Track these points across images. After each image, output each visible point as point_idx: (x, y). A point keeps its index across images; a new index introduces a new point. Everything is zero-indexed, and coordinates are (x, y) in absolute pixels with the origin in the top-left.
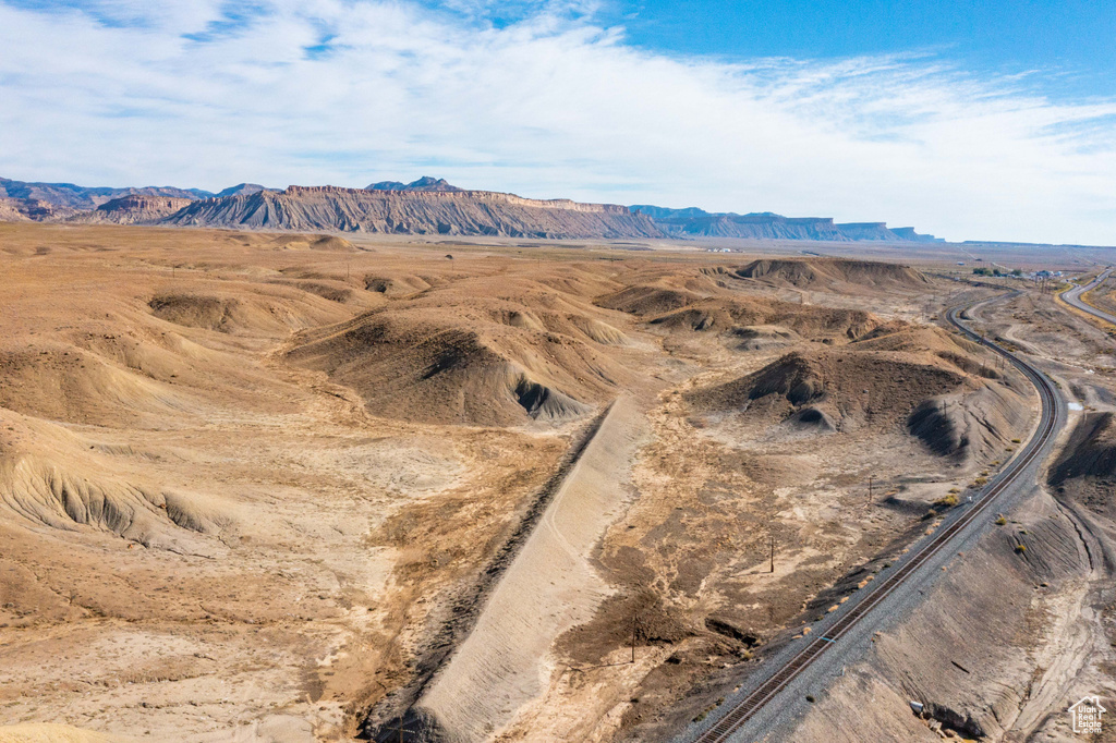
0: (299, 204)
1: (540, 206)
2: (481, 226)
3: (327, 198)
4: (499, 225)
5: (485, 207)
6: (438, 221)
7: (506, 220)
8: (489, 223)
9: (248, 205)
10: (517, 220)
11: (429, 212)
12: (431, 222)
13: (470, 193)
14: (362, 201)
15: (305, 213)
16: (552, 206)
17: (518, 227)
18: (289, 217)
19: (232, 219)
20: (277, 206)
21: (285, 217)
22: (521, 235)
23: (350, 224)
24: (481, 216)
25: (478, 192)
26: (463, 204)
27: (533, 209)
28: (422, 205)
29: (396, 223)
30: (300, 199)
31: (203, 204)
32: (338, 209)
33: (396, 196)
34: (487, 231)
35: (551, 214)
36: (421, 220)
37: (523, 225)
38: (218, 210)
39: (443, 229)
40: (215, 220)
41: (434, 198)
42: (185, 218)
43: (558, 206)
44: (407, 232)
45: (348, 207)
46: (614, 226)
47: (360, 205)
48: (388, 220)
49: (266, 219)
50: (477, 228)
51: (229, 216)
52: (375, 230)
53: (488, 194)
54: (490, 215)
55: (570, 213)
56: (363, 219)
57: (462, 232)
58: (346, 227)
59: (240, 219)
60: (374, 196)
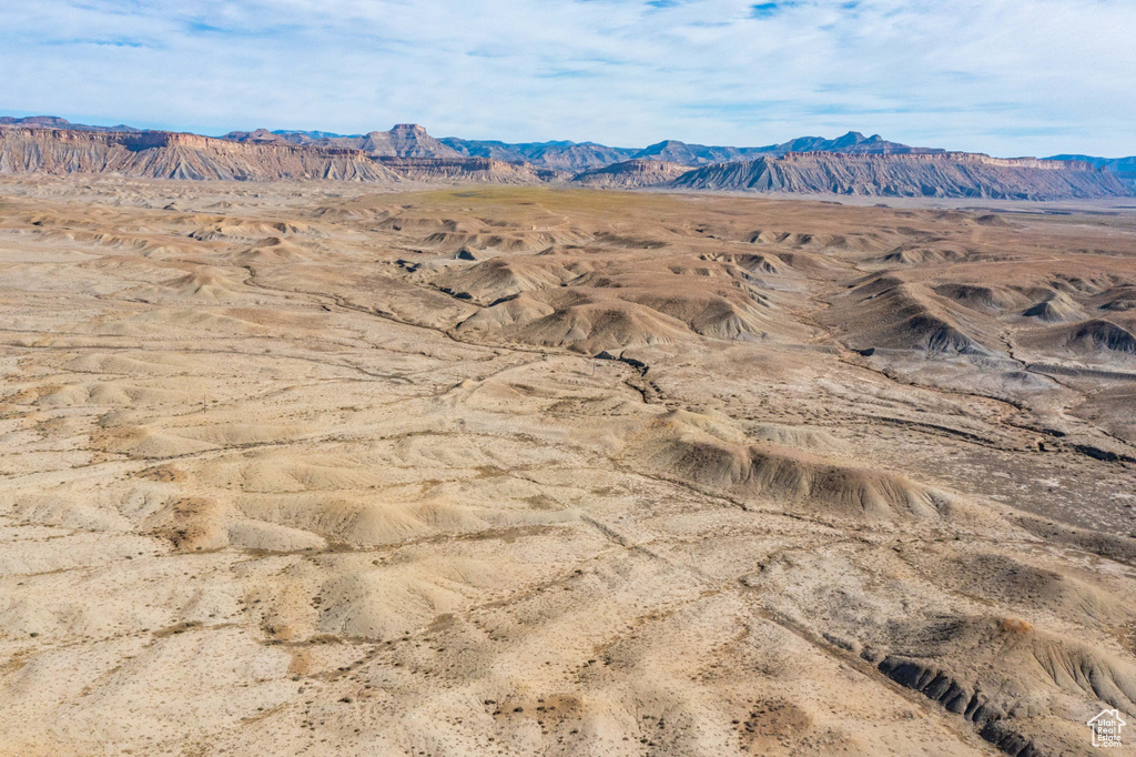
0: (796, 169)
1: (1006, 164)
2: (961, 188)
3: (818, 162)
4: (979, 186)
5: (962, 169)
6: (921, 183)
7: (985, 181)
8: (969, 184)
9: (753, 169)
10: (995, 181)
11: (911, 175)
12: (915, 184)
13: (949, 154)
14: (849, 164)
15: (802, 177)
16: (1018, 164)
17: (997, 187)
18: (790, 181)
19: (740, 182)
20: (778, 171)
21: (786, 181)
22: (1003, 197)
23: (842, 187)
24: (960, 178)
25: (956, 153)
26: (941, 166)
27: (1001, 168)
28: (905, 168)
29: (883, 186)
30: (796, 164)
31: (711, 169)
32: (828, 172)
33: (880, 159)
34: (969, 193)
35: (1017, 173)
36: (905, 182)
37: (1001, 185)
38: (726, 174)
39: (928, 191)
40: (725, 183)
41: (916, 162)
42: (697, 182)
43: (1023, 164)
44: (896, 194)
45: (837, 171)
46: (1077, 184)
47: (847, 168)
48: (875, 183)
49: (770, 183)
50: (958, 190)
51: (736, 180)
52: (867, 193)
53: (966, 155)
54: (969, 176)
55: (1036, 172)
56: (852, 182)
57: (947, 195)
58: (839, 190)
59: (747, 182)
60: (860, 160)
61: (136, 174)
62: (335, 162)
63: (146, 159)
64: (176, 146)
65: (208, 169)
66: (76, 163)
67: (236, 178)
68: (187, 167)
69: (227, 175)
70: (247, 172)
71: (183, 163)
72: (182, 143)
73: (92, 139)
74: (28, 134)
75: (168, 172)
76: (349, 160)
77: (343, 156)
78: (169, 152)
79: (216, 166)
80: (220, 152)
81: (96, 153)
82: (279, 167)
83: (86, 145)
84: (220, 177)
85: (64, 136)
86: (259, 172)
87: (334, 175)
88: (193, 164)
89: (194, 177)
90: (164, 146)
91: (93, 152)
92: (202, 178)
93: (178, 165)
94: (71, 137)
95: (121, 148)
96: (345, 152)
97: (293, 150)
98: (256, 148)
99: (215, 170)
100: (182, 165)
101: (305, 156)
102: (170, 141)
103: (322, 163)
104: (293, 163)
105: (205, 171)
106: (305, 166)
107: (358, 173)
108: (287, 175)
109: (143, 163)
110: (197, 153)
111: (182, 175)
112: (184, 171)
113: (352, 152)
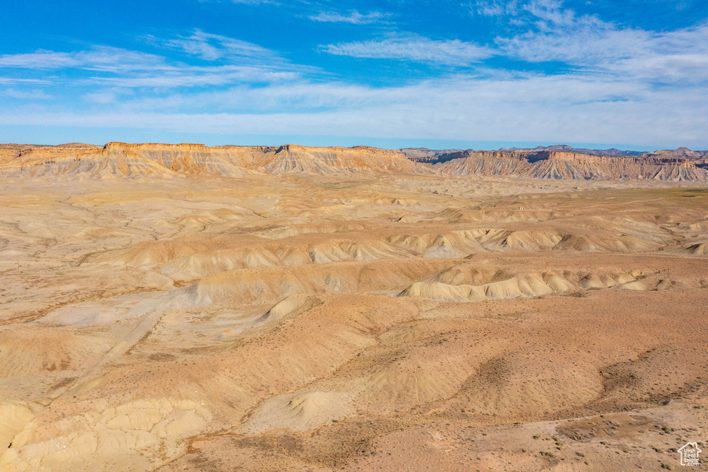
61: (525, 176)
62: (665, 168)
63: (535, 166)
64: (553, 159)
65: (568, 173)
66: (499, 169)
67: (586, 178)
68: (555, 171)
69: (580, 176)
70: (595, 174)
71: (554, 168)
72: (557, 157)
73: (512, 156)
74: (481, 154)
75: (543, 174)
76: (676, 166)
77: (672, 163)
78: (548, 162)
79: (575, 171)
80: (582, 162)
81: (512, 164)
82: (623, 171)
83: (508, 160)
84: (574, 178)
85: (498, 155)
86: (604, 175)
87: (661, 177)
88: (560, 169)
89: (556, 177)
90: (547, 159)
91: (510, 164)
92: (561, 178)
93: (550, 170)
94: (502, 156)
95: (526, 160)
96: (675, 160)
97: (636, 160)
98: (610, 159)
99: (573, 173)
100: (552, 171)
101: (644, 164)
102: (550, 156)
103: (655, 169)
104: (634, 168)
105: (566, 174)
106: (642, 171)
107: (680, 175)
108: (626, 176)
109: (532, 170)
110: (565, 163)
111: (549, 176)
112: (552, 174)
113: (680, 161)
